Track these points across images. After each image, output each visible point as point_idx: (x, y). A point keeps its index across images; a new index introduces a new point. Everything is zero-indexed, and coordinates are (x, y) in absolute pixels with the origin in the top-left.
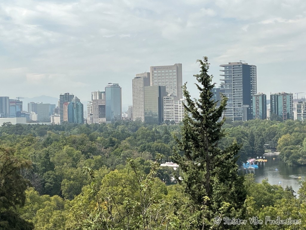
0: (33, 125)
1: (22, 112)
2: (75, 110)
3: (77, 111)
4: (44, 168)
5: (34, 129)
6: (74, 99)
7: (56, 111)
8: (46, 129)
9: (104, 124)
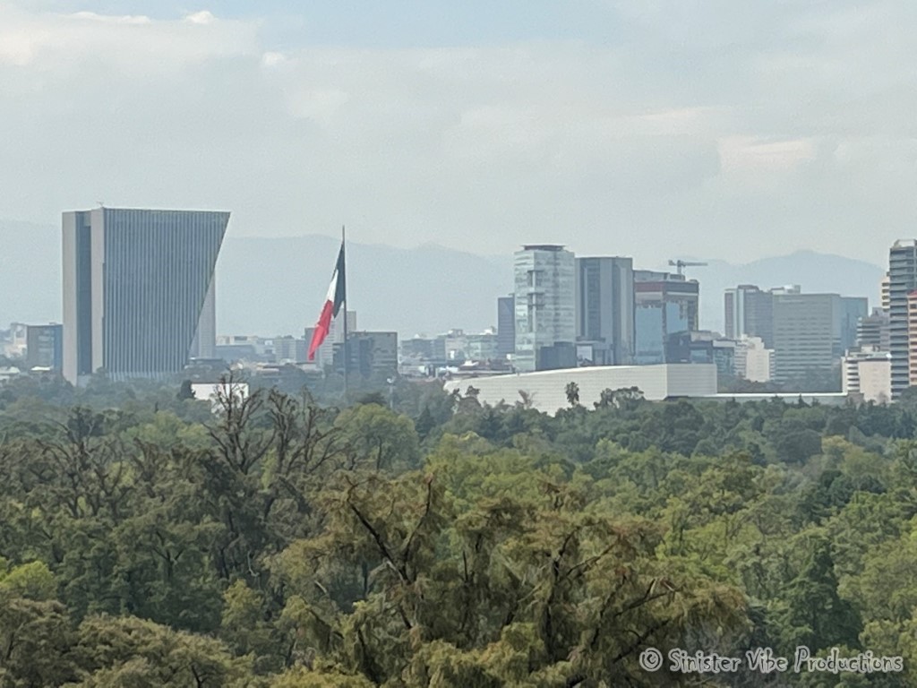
0: (752, 404)
1: (694, 337)
4: (807, 629)
5: (758, 425)
7: (871, 331)
8: (818, 426)
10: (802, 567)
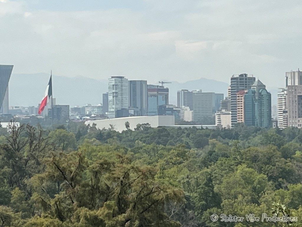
0: (186, 129)
1: (167, 107)
2: (256, 104)
3: (261, 104)
4: (204, 202)
5: (188, 135)
6: (256, 84)
7: (225, 105)
8: (208, 136)
10: (202, 182)
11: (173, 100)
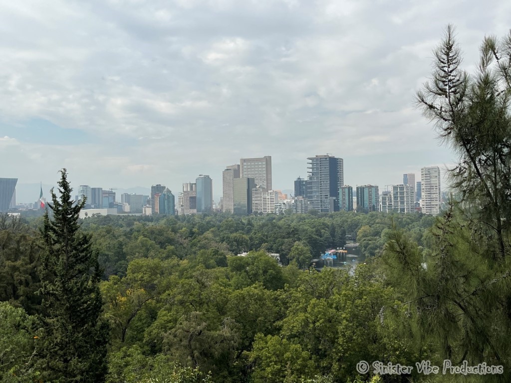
0: (123, 216)
1: (115, 203)
2: (166, 201)
3: (169, 202)
4: (117, 258)
5: (123, 220)
6: (165, 190)
7: (148, 202)
8: (135, 220)
9: (193, 215)
10: (117, 246)
11: (118, 199)
